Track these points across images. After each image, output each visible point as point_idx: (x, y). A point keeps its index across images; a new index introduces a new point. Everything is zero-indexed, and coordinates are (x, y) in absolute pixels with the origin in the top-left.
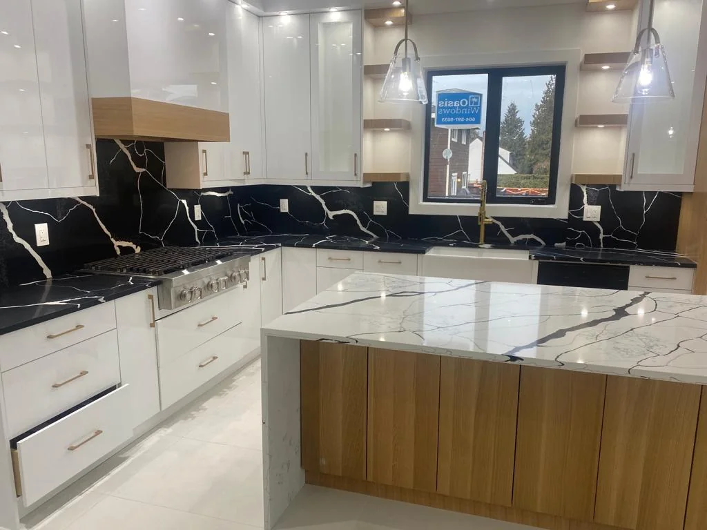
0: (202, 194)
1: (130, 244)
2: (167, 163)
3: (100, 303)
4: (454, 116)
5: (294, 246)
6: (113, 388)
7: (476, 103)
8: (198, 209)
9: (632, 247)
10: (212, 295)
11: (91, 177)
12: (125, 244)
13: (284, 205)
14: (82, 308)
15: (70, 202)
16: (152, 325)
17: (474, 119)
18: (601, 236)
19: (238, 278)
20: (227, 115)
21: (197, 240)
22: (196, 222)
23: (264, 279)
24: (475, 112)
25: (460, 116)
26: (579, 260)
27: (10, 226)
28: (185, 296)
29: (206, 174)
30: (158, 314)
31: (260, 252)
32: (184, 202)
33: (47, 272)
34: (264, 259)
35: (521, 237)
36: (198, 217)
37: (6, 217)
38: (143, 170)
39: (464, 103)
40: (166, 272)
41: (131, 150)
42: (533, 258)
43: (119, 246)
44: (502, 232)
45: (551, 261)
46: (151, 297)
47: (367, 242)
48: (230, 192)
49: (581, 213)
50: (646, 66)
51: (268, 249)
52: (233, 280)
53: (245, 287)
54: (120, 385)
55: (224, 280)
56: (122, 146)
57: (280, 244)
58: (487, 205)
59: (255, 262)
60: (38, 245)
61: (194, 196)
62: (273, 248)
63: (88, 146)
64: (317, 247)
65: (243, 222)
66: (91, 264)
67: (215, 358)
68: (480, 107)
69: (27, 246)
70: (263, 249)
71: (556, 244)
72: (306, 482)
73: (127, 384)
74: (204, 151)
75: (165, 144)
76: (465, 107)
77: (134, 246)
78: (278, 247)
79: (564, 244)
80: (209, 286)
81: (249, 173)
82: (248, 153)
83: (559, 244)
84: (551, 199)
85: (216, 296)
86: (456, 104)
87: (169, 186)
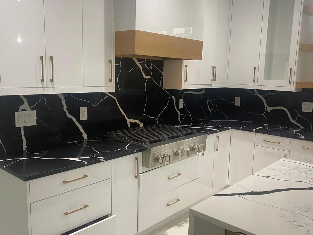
0: (185, 92)
1: (137, 121)
2: (165, 73)
3: (101, 161)
5: (240, 129)
6: (106, 217)
8: (181, 102)
10: (178, 160)
11: (111, 81)
12: (134, 121)
13: (237, 102)
14: (88, 165)
15: (103, 94)
16: (136, 177)
19: (197, 149)
20: (202, 42)
21: (179, 120)
22: (179, 110)
23: (217, 150)
27: (65, 108)
28: (158, 159)
29: (186, 81)
30: (141, 169)
31: (216, 132)
32: (173, 97)
33: (85, 136)
34: (218, 137)
36: (181, 107)
37: (63, 102)
38: (149, 77)
40: (151, 142)
41: (142, 65)
43: (130, 122)
46: (137, 159)
47: (295, 131)
48: (204, 92)
51: (221, 130)
52: (194, 151)
53: (203, 154)
54: (111, 215)
55: (187, 151)
56: (137, 62)
57: (230, 127)
59: (211, 139)
60: (81, 119)
61: (180, 94)
62: (225, 129)
63: (110, 61)
64: (256, 131)
65: (210, 110)
66: (110, 132)
67: (178, 200)
69: (74, 120)
70: (218, 130)
73: (114, 216)
74: (186, 66)
75: (164, 61)
77: (139, 123)
78: (229, 129)
80: (176, 154)
81: (215, 80)
82: (216, 67)
85: (180, 160)
87: (165, 87)
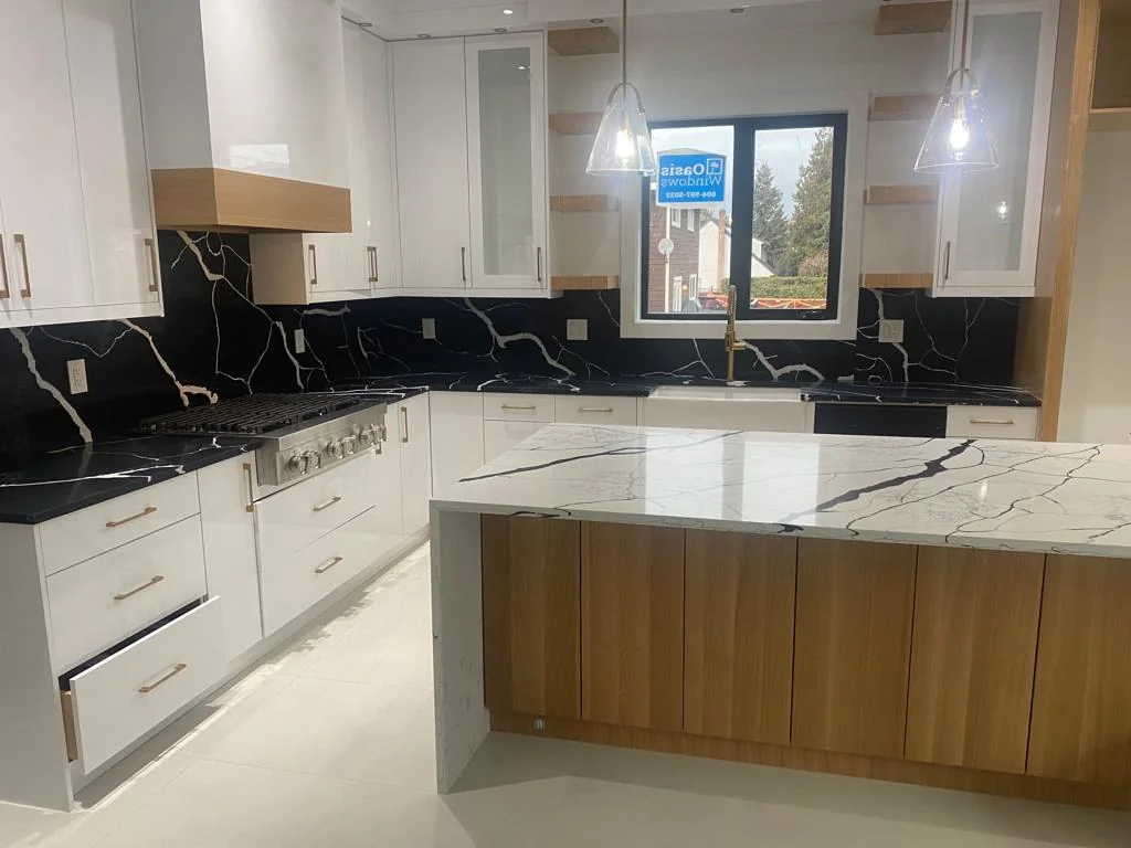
0: (305, 312)
1: (203, 390)
2: (253, 266)
3: (178, 474)
4: (685, 189)
5: (447, 390)
6: (196, 603)
7: (717, 170)
8: (299, 334)
9: (950, 379)
10: (335, 464)
11: (153, 288)
12: (195, 390)
13: (429, 329)
14: (154, 482)
15: (117, 325)
16: (250, 509)
17: (714, 194)
18: (906, 365)
19: (370, 437)
20: (348, 191)
21: (299, 383)
22: (297, 356)
23: (405, 440)
24: (715, 183)
25: (694, 189)
26: (874, 400)
27: (32, 364)
28: (296, 464)
29: (314, 282)
30: (257, 492)
31: (399, 398)
32: (280, 325)
33: (86, 434)
34: (404, 409)
35: (788, 369)
36: (300, 349)
37: (26, 351)
38: (220, 277)
39: (699, 170)
40: (267, 429)
41: (201, 246)
42: (807, 398)
43: (186, 393)
44: (759, 362)
45: (833, 402)
46: (246, 466)
47: (559, 381)
48: (347, 309)
49: (875, 331)
50: (960, 121)
51: (410, 394)
52: (363, 441)
53: (379, 452)
54: (206, 598)
55: (352, 441)
56: (188, 241)
57: (427, 387)
58: (736, 322)
59: (392, 412)
60: (73, 392)
61: (295, 315)
62: (418, 392)
63: (148, 242)
64: (484, 390)
65: (365, 354)
66: (149, 420)
67: (338, 559)
68: (723, 175)
69: (57, 394)
70: (403, 395)
71: (840, 378)
72: (492, 729)
73: (216, 597)
74: (312, 247)
75: (251, 236)
76: (701, 177)
77: (209, 393)
78: (424, 390)
79: (852, 377)
80: (329, 450)
81: (376, 280)
82: (374, 249)
83: (845, 378)
84: (830, 312)
85: (340, 464)
86: (687, 171)
87: (257, 301)
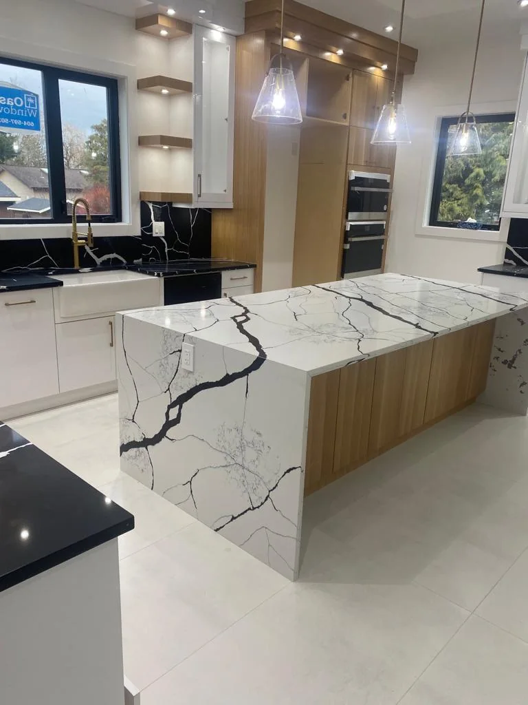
4: (9, 117)
7: (33, 105)
9: (185, 256)
17: (32, 124)
18: (166, 250)
24: (32, 115)
25: (17, 118)
26: (192, 272)
35: (105, 257)
39: (19, 102)
42: (161, 275)
44: (88, 253)
45: (174, 276)
49: (151, 229)
58: (78, 225)
68: (38, 110)
71: (135, 261)
76: (21, 108)
79: (141, 260)
83: (137, 261)
86: (9, 102)
